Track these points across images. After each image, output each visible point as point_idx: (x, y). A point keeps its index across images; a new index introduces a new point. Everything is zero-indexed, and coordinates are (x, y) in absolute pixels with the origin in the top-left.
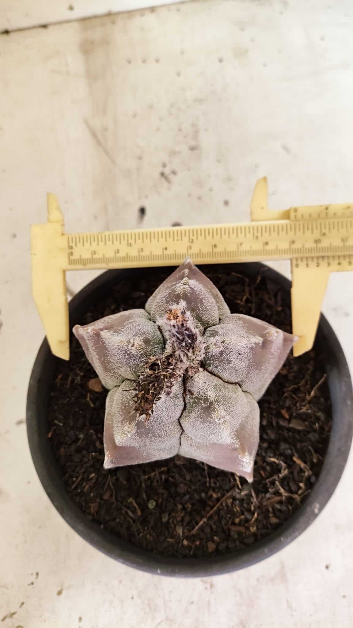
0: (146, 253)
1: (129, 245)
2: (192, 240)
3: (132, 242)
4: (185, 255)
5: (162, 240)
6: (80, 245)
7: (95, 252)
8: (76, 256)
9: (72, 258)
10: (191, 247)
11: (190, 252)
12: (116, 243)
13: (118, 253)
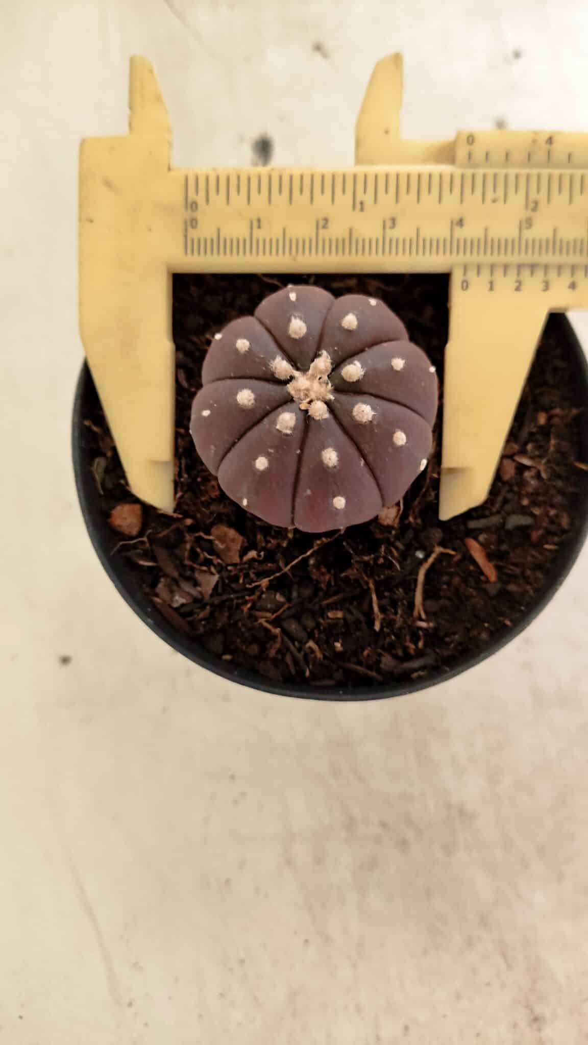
0: (404, 231)
1: (358, 206)
2: (536, 203)
3: (368, 198)
4: (513, 241)
5: (451, 200)
6: (218, 200)
7: (259, 221)
8: (205, 230)
9: (193, 234)
10: (529, 223)
11: (528, 234)
12: (323, 200)
13: (324, 227)
